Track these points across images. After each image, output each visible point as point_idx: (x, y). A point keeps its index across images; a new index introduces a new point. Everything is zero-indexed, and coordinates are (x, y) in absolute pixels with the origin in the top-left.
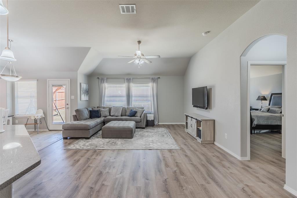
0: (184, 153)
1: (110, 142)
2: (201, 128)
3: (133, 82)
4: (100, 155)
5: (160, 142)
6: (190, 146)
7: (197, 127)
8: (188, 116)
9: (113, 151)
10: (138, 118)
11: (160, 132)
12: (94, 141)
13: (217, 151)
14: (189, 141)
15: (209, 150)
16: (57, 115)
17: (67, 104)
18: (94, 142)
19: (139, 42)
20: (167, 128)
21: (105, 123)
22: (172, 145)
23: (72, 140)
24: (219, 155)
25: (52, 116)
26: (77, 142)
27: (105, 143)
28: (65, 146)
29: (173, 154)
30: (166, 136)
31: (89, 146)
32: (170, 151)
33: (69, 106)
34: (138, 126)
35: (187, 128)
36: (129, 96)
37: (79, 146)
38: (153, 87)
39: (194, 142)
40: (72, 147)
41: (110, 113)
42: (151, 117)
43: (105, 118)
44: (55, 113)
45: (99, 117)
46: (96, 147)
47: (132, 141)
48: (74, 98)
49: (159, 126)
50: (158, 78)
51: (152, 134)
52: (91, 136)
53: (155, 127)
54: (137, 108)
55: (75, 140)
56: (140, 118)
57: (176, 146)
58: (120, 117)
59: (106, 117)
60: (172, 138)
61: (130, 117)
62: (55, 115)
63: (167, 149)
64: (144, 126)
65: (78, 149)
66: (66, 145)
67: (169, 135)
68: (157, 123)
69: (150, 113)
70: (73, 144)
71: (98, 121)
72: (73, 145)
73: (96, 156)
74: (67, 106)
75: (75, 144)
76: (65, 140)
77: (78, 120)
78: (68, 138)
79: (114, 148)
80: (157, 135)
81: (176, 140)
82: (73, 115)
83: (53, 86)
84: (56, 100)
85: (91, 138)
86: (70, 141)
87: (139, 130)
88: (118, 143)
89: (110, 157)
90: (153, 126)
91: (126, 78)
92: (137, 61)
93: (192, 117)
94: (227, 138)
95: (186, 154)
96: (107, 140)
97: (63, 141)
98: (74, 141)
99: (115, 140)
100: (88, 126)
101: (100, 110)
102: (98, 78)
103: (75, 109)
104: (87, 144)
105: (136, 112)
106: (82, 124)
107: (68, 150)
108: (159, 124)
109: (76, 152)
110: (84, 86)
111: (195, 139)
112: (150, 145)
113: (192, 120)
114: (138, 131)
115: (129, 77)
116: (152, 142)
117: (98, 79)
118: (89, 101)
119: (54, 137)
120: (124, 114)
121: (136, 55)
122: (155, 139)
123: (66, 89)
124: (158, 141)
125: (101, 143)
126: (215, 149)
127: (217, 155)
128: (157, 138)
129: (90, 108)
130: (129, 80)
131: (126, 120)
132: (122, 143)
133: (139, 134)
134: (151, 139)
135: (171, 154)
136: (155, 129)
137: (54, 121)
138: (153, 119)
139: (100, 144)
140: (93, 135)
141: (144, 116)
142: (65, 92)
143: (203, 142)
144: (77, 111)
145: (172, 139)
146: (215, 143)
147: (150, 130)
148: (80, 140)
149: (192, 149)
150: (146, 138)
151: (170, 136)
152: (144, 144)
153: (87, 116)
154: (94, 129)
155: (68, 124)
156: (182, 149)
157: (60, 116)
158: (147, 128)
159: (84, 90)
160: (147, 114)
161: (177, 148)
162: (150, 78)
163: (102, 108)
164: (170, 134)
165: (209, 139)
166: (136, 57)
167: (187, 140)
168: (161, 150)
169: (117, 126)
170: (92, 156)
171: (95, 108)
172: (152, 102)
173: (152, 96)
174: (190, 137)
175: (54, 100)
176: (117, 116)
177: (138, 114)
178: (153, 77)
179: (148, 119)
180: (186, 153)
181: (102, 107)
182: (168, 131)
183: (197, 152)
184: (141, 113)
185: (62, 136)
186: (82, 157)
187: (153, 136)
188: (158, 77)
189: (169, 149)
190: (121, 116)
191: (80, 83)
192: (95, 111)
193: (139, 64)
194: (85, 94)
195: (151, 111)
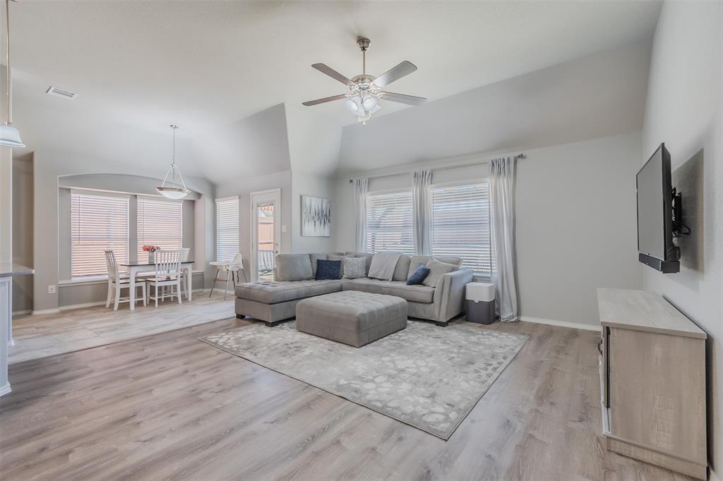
3: (431, 183)
10: (425, 290)
17: (277, 244)
18: (268, 336)
19: (363, 41)
20: (531, 339)
22: (439, 409)
26: (243, 328)
27: (280, 344)
33: (279, 248)
34: (425, 317)
36: (421, 224)
38: (496, 192)
40: (217, 336)
41: (367, 269)
42: (479, 293)
46: (250, 348)
50: (519, 157)
51: (442, 347)
52: (281, 321)
54: (437, 259)
56: (432, 290)
57: (446, 419)
58: (389, 284)
59: (353, 279)
64: (446, 319)
74: (276, 249)
76: (239, 320)
83: (258, 206)
86: (240, 323)
87: (423, 326)
90: (489, 324)
91: (413, 171)
100: (270, 294)
101: (344, 261)
102: (352, 181)
105: (427, 273)
110: (314, 204)
114: (417, 328)
115: (421, 169)
117: (350, 185)
120: (399, 275)
130: (420, 178)
138: (489, 301)
139: (268, 343)
140: (290, 320)
141: (443, 286)
144: (278, 259)
158: (458, 325)
159: (313, 211)
173: (493, 221)
176: (382, 280)
177: (434, 279)
178: (497, 156)
179: (470, 297)
185: (234, 311)
188: (517, 155)
190: (394, 280)
191: (301, 197)
192: (329, 263)
194: (317, 223)
195: (490, 271)
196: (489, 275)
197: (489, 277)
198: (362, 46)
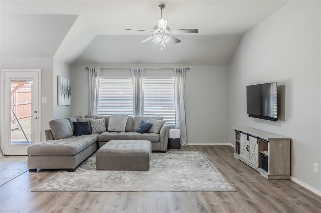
0: (245, 199)
1: (112, 178)
2: (267, 153)
3: (144, 76)
4: (98, 202)
5: (197, 178)
6: (251, 185)
7: (260, 150)
8: (241, 132)
9: (119, 195)
10: (154, 135)
11: (193, 159)
12: (82, 176)
13: (300, 193)
14: (246, 174)
15: (286, 192)
16: (18, 130)
17: (36, 112)
18: (84, 177)
19: (162, 6)
20: (202, 152)
21: (99, 143)
22: (220, 183)
23: (44, 174)
24: (306, 200)
25: (10, 131)
26: (53, 177)
27: (102, 179)
28: (33, 185)
29: (226, 200)
30: (204, 166)
31: (75, 186)
32: (219, 193)
33: (39, 115)
34: (155, 149)
35: (238, 151)
36: (138, 99)
37: (58, 185)
38: (178, 84)
39: (254, 177)
40: (44, 186)
41: (107, 126)
42: (175, 134)
43: (100, 135)
44: (14, 126)
45: (89, 133)
46: (89, 186)
47: (149, 175)
48: (46, 102)
49: (188, 148)
50: (187, 69)
51: (180, 162)
52: (77, 167)
53: (182, 150)
54: (153, 118)
55: (50, 173)
56: (158, 135)
57: (226, 185)
58: (124, 134)
59: (100, 133)
60: (217, 170)
61: (141, 133)
62: (13, 130)
63: (212, 190)
64: (165, 149)
65: (56, 189)
66: (33, 183)
67: (209, 165)
68: (185, 143)
69: (174, 127)
70: (47, 180)
71: (88, 141)
72: (47, 182)
73: (91, 205)
74: (36, 115)
75: (51, 182)
76: (31, 173)
77: (54, 139)
78: (38, 170)
79: (120, 188)
80: (190, 164)
81: (224, 174)
82: (46, 131)
83: (11, 81)
84: (15, 105)
85: (77, 170)
86: (42, 175)
87: (156, 154)
88: (125, 179)
89: (116, 207)
90: (180, 149)
91: (133, 68)
92: (158, 39)
93: (249, 135)
94: (317, 171)
95: (248, 200)
96: (106, 173)
97: (28, 176)
98: (48, 175)
99: (119, 174)
100: (72, 149)
101: (90, 122)
102: (87, 68)
103: (49, 121)
104: (72, 181)
105: (150, 126)
106: (61, 147)
107: (39, 193)
108: (189, 144)
109: (54, 195)
110: (64, 82)
111: (256, 172)
112: (181, 182)
113: (248, 139)
114: (155, 156)
115: (138, 67)
116: (183, 176)
117: (86, 71)
118: (71, 107)
119: (13, 168)
120: (130, 128)
121: (156, 28)
122: (187, 172)
123: (33, 86)
124: (193, 175)
125: (96, 178)
126: (295, 190)
127: (304, 202)
128: (191, 169)
129: (73, 118)
130: (138, 73)
131: (135, 138)
132: (133, 178)
133: (158, 161)
134: (180, 171)
135: (222, 200)
136: (183, 154)
137: (12, 140)
138: (179, 137)
139: (94, 181)
140: (80, 165)
141: (165, 132)
142: (33, 92)
143: (271, 178)
144: (53, 123)
145: (215, 171)
146: (294, 179)
147: (175, 155)
148: (58, 173)
149: (257, 190)
150: (172, 170)
151: (211, 165)
152: (170, 180)
153: (70, 132)
154: (82, 153)
155: (37, 145)
156: (238, 190)
157: (22, 130)
158: (169, 151)
159: (64, 88)
160: (169, 128)
161: (230, 188)
162: (173, 69)
163: (93, 119)
164: (210, 162)
165: (281, 172)
166: (156, 31)
167: (242, 174)
168: (203, 192)
169: (123, 148)
170: (82, 203)
171: (81, 117)
172: (177, 109)
173: (176, 98)
174: (245, 168)
175: (12, 104)
176: (118, 132)
177: (155, 129)
178: (179, 67)
179: (171, 136)
180: (248, 198)
181: (94, 116)
182: (205, 157)
183: (267, 196)
184: (159, 127)
185: (27, 166)
186: (65, 206)
187: (183, 166)
189: (215, 190)
190: (126, 131)
191: (58, 77)
192: (82, 123)
193: (161, 44)
194: (66, 95)
195: (175, 123)
196: (175, 125)
197: (174, 126)
198: (161, 8)
